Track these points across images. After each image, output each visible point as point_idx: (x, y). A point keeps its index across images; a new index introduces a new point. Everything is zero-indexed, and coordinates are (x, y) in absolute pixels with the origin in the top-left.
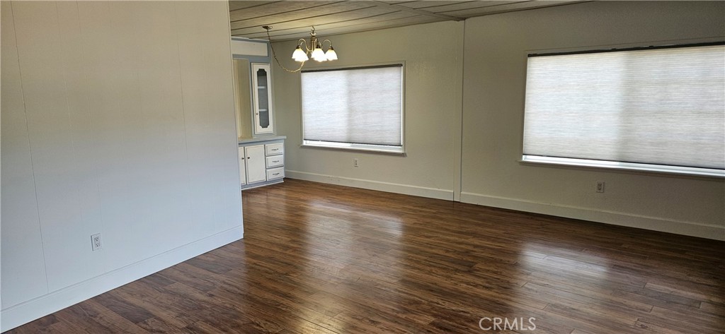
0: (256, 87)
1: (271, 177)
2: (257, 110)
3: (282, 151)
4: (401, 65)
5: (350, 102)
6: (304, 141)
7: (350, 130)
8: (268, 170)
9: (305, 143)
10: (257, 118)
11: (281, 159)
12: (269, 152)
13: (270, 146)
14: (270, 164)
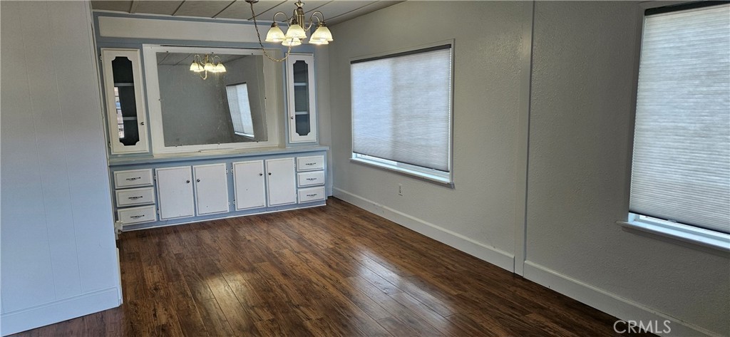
0: (291, 84)
1: (304, 198)
2: (293, 113)
3: (323, 166)
4: (449, 46)
5: (395, 102)
6: (354, 154)
7: (395, 143)
8: (299, 190)
9: (354, 157)
10: (293, 123)
11: (320, 176)
12: (302, 166)
13: (303, 160)
14: (303, 182)
